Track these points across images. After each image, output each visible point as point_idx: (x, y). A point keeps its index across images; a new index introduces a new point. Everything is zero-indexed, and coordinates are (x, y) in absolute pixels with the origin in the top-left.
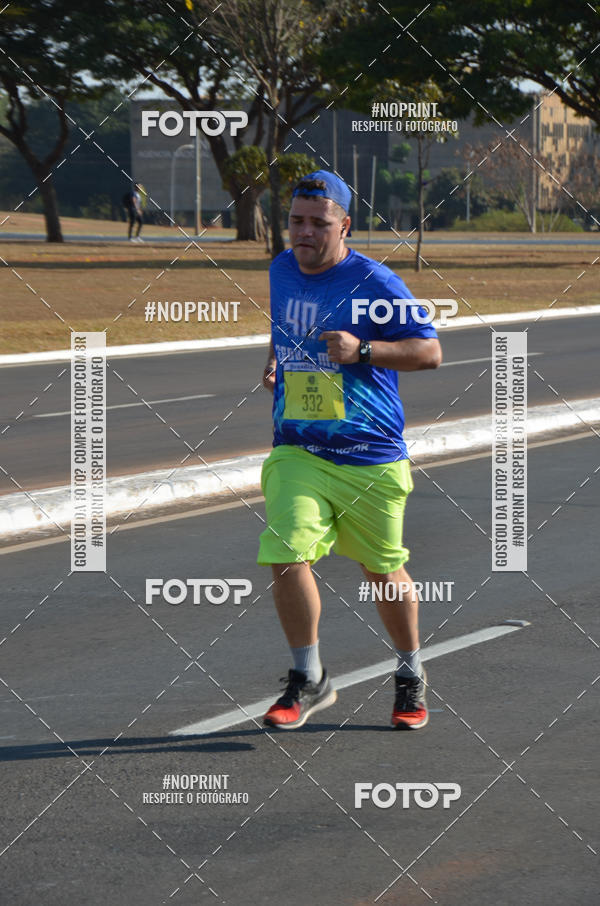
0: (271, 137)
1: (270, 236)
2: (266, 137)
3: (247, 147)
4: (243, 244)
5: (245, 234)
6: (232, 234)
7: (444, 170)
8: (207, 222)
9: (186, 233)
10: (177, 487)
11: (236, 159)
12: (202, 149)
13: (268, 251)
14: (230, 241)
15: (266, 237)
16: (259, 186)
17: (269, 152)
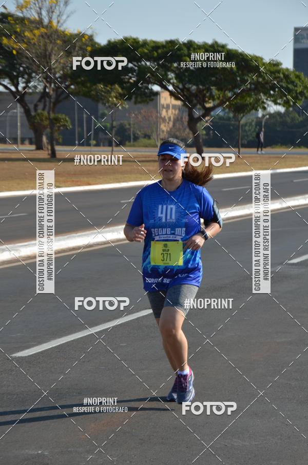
0: (50, 107)
1: (49, 147)
2: (47, 108)
3: (39, 111)
4: (39, 152)
5: (39, 147)
6: (33, 147)
7: (122, 122)
8: (23, 143)
9: (15, 147)
10: (13, 252)
11: (35, 116)
12: (21, 112)
13: (49, 154)
14: (32, 150)
15: (48, 149)
16: (45, 128)
17: (49, 113)
